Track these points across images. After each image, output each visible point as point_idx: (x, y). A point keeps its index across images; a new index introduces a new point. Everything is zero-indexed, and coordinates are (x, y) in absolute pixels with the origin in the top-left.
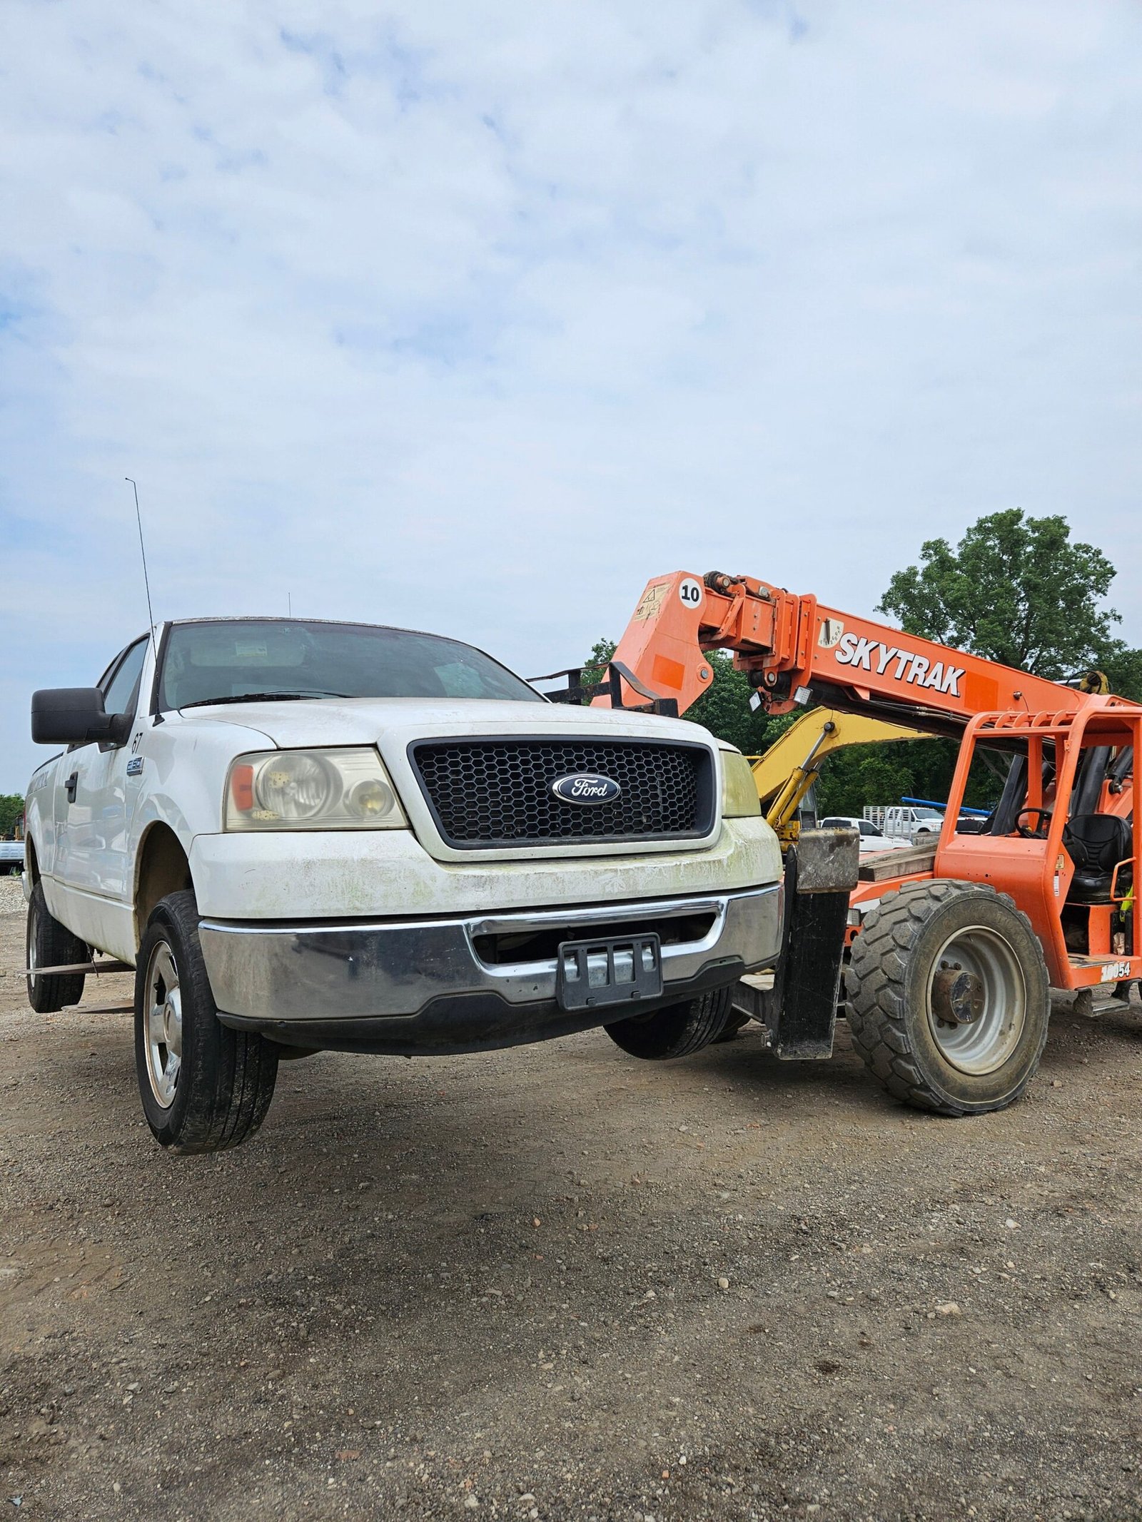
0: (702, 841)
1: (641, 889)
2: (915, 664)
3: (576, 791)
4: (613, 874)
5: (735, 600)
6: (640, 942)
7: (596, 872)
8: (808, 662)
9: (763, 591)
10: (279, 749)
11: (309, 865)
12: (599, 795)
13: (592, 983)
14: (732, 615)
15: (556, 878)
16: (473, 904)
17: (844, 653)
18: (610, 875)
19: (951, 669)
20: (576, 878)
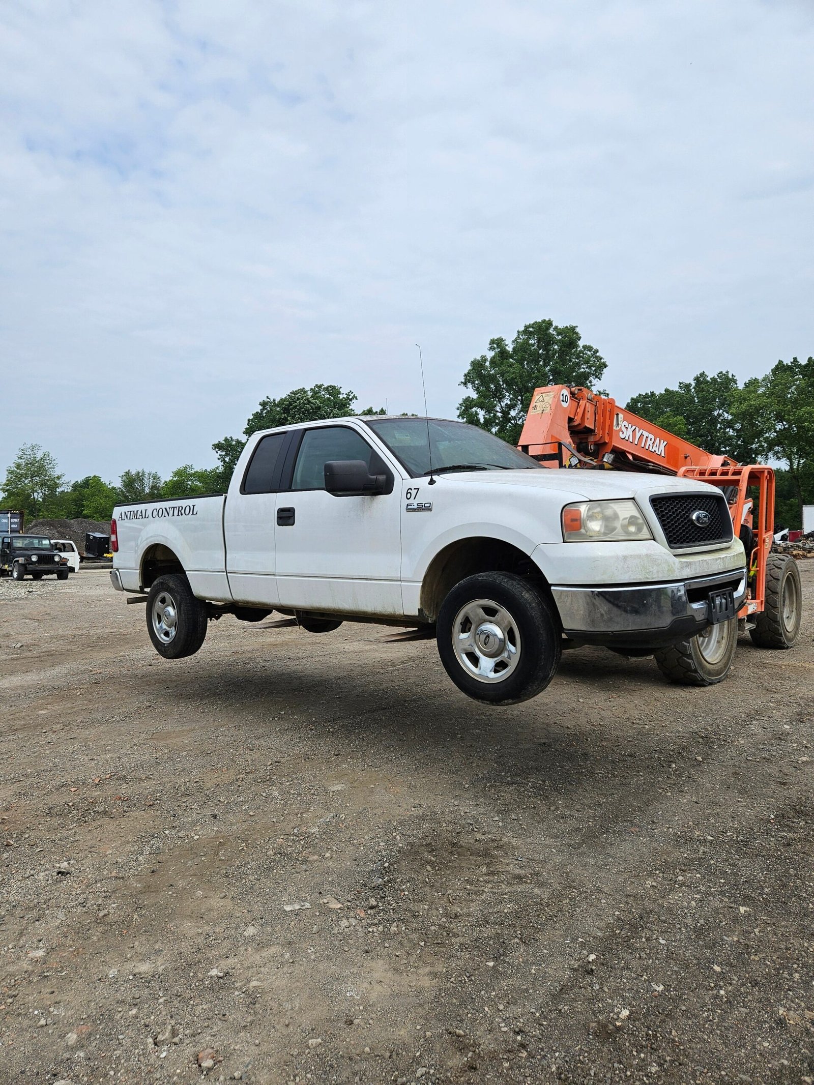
0: (731, 544)
1: (727, 566)
2: (649, 439)
3: (700, 520)
4: (720, 560)
5: (581, 402)
6: (728, 592)
7: (716, 559)
8: (611, 438)
10: (590, 501)
11: (625, 558)
12: (706, 521)
14: (580, 411)
16: (686, 575)
17: (623, 433)
19: (662, 441)
20: (712, 562)
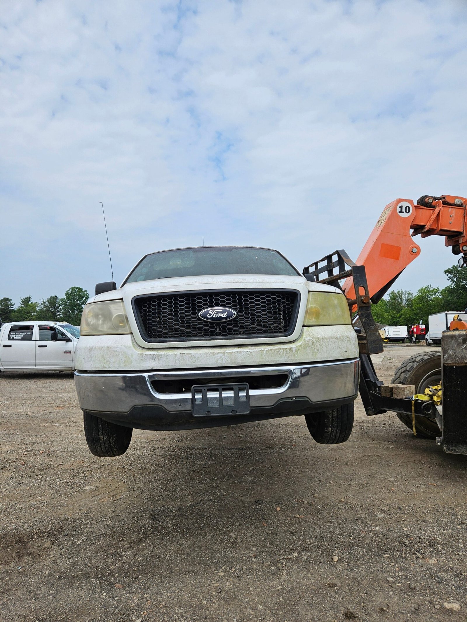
0: (285, 339)
1: (239, 361)
3: (209, 316)
4: (223, 354)
5: (436, 209)
6: (237, 387)
7: (213, 353)
9: (458, 202)
10: (94, 302)
12: (222, 317)
13: (210, 405)
14: (433, 217)
15: (191, 356)
16: (149, 367)
18: (221, 355)
20: (201, 356)
